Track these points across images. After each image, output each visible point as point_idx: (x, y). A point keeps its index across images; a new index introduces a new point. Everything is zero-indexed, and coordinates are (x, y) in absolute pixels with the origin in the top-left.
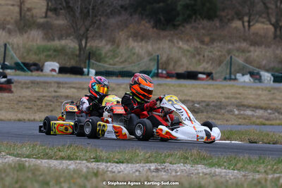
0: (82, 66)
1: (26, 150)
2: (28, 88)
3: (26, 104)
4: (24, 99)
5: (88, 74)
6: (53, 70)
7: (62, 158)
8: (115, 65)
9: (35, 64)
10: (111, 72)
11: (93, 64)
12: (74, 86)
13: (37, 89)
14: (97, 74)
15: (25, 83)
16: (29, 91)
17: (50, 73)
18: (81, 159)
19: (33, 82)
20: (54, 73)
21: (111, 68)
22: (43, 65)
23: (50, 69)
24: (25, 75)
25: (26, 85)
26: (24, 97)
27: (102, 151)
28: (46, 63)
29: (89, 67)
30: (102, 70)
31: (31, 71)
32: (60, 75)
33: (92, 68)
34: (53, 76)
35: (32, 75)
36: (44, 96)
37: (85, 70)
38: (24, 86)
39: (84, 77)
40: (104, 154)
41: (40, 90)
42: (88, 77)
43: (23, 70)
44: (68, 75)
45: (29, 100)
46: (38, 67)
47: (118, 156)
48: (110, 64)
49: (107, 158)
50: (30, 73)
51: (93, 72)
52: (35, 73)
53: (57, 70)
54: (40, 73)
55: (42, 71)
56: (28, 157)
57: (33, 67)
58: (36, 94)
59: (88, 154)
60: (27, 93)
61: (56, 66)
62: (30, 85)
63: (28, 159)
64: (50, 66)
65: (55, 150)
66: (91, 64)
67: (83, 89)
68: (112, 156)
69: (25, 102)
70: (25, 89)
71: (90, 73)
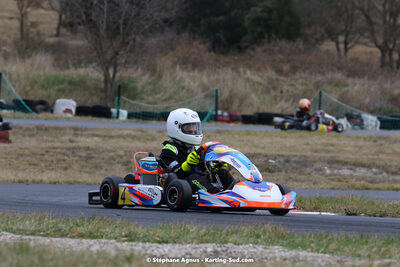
0: (109, 105)
1: (29, 225)
2: (32, 136)
3: (29, 158)
4: (27, 152)
5: (118, 117)
6: (68, 111)
7: (82, 236)
8: (155, 103)
9: (42, 103)
10: (150, 113)
11: (125, 102)
12: (97, 133)
13: (45, 138)
14: (130, 116)
15: (28, 129)
16: (33, 139)
17: (64, 115)
18: (107, 237)
19: (39, 128)
20: (69, 115)
21: (150, 108)
22: (54, 104)
23: (64, 109)
24: (28, 118)
25: (30, 132)
26: (27, 148)
27: (137, 226)
28: (58, 101)
29: (119, 106)
30: (138, 110)
31: (37, 112)
32: (78, 118)
33: (123, 109)
34: (68, 119)
35: (37, 118)
36: (54, 148)
37: (114, 111)
38: (27, 133)
39: (111, 120)
40: (140, 230)
41: (50, 139)
42: (117, 121)
43: (24, 110)
44: (90, 118)
45: (34, 154)
46: (46, 106)
47: (160, 233)
48: (149, 103)
49: (145, 236)
50: (35, 115)
51: (124, 113)
52: (42, 115)
53: (74, 110)
54: (49, 115)
55: (52, 111)
56: (33, 234)
57: (39, 107)
58: (43, 145)
59: (117, 231)
60: (31, 143)
61: (72, 104)
62: (35, 132)
63: (32, 237)
64: (63, 104)
65: (71, 224)
66: (122, 103)
67: (111, 137)
68: (152, 233)
69: (29, 155)
70: (28, 138)
71: (120, 115)
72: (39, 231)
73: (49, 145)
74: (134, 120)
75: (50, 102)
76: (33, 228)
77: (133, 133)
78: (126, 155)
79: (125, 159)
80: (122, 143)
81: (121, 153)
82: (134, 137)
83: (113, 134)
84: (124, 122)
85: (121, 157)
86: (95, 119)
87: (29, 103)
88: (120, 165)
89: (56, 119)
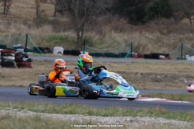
0: (80, 50)
1: (41, 107)
2: (42, 65)
4: (40, 72)
6: (60, 52)
7: (66, 113)
8: (102, 49)
9: (47, 49)
10: (99, 53)
11: (87, 48)
13: (49, 66)
15: (40, 61)
17: (57, 55)
18: (78, 114)
19: (46, 61)
20: (60, 55)
21: (99, 51)
22: (53, 49)
23: (58, 51)
24: (41, 56)
25: (41, 63)
26: (40, 71)
27: (93, 108)
28: (55, 48)
29: (84, 50)
30: (94, 52)
31: (45, 53)
32: (65, 56)
33: (87, 51)
35: (45, 56)
37: (82, 52)
38: (40, 63)
40: (95, 110)
43: (39, 52)
44: (70, 56)
46: (49, 50)
47: (104, 111)
48: (99, 49)
49: (97, 113)
50: (44, 54)
52: (47, 55)
53: (62, 52)
54: (50, 54)
55: (52, 53)
56: (43, 112)
57: (46, 51)
58: (48, 69)
59: (83, 110)
60: (42, 68)
61: (61, 49)
62: (44, 63)
63: (42, 114)
64: (57, 49)
65: (61, 107)
66: (86, 48)
68: (100, 111)
70: (40, 66)
72: (46, 111)
73: (51, 69)
75: (51, 48)
76: (43, 109)
86: (73, 56)
87: (41, 49)
89: (54, 56)
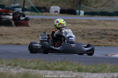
0: (75, 9)
2: (39, 23)
3: (37, 34)
4: (36, 31)
5: (79, 14)
6: (56, 12)
7: (57, 69)
8: (97, 8)
9: (44, 8)
10: (95, 12)
11: (83, 7)
12: (70, 22)
13: (45, 24)
14: (85, 14)
15: (37, 20)
16: (40, 25)
17: (54, 14)
18: (69, 70)
19: (42, 20)
20: (57, 14)
21: (95, 10)
22: (50, 8)
23: (54, 10)
24: (38, 15)
25: (38, 22)
26: (37, 29)
27: (83, 65)
28: (52, 7)
29: (80, 9)
30: (89, 11)
31: (42, 12)
32: (61, 15)
33: (82, 10)
34: (56, 15)
35: (42, 15)
36: (49, 29)
37: (77, 11)
38: (37, 22)
39: (76, 16)
40: (84, 67)
41: (47, 24)
42: (78, 16)
43: (36, 12)
44: (66, 15)
45: (40, 32)
47: (93, 68)
48: (94, 8)
49: (86, 70)
50: (41, 13)
51: (82, 12)
52: (44, 14)
53: (59, 11)
54: (47, 13)
55: (49, 12)
56: (35, 68)
57: (43, 10)
58: (44, 27)
59: (73, 67)
60: (38, 27)
61: (58, 9)
62: (40, 22)
63: (34, 70)
64: (54, 9)
65: (52, 64)
66: (81, 7)
67: (76, 24)
68: (89, 68)
69: (37, 32)
70: (37, 24)
71: (81, 13)
72: (38, 67)
73: (47, 27)
74: (87, 16)
75: (48, 8)
76: (35, 66)
77: (86, 22)
78: (82, 32)
79: (82, 34)
80: (81, 26)
81: (80, 31)
82: (86, 24)
83: (77, 22)
84: (82, 16)
85: (80, 33)
86: (68, 15)
87: (38, 8)
88: (79, 37)
89: (51, 15)
